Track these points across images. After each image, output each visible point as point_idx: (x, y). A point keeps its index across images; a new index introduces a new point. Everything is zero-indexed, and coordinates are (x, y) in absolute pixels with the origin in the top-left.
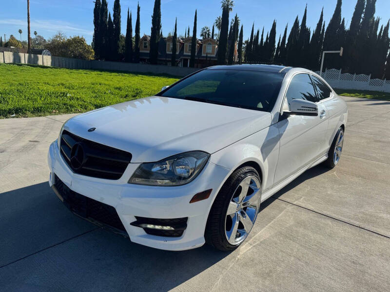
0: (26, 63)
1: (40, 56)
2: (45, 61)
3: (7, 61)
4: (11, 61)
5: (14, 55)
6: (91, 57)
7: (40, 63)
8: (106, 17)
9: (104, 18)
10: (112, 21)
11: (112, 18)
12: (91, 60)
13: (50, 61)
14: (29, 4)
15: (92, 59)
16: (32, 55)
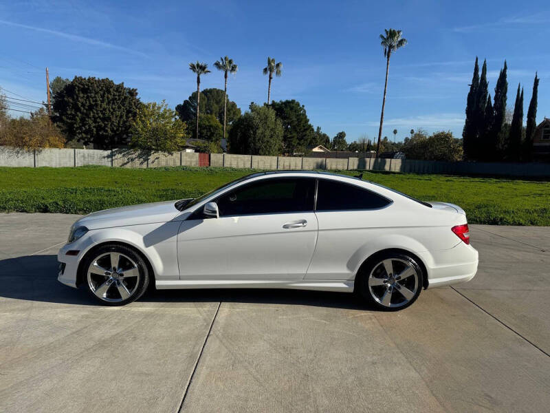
0: (371, 169)
1: (388, 160)
2: (393, 166)
3: (351, 167)
4: (355, 167)
5: (360, 161)
6: (458, 157)
7: (387, 168)
8: (484, 103)
9: (481, 104)
10: (493, 105)
11: (493, 102)
12: (457, 162)
13: (400, 164)
14: (385, 103)
15: (459, 160)
16: (379, 160)
